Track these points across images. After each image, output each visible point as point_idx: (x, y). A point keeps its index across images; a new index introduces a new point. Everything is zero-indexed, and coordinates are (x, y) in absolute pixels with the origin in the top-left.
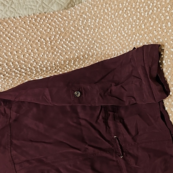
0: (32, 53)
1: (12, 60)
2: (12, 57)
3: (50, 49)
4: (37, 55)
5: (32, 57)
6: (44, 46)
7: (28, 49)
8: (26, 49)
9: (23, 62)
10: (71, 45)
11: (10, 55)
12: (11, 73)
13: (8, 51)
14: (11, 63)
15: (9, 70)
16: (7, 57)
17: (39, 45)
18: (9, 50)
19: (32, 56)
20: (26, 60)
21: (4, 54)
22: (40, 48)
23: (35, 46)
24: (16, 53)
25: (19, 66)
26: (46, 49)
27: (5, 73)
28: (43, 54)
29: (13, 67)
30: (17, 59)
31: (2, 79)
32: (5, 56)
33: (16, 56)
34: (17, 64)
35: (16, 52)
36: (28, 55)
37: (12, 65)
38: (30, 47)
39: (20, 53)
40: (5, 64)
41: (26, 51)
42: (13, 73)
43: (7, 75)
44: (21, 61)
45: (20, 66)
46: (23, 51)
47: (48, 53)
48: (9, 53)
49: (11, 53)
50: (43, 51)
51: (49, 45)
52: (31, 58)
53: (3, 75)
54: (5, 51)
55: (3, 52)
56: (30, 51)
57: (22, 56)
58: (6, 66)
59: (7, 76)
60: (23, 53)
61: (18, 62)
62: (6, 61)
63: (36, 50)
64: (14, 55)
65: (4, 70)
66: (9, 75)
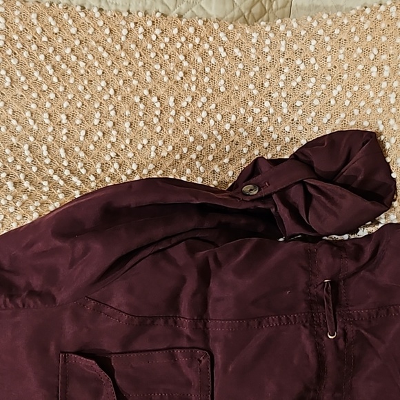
0: (114, 133)
1: (50, 139)
2: (50, 129)
3: (170, 132)
4: (128, 141)
5: (113, 144)
6: (156, 120)
7: (104, 117)
8: (98, 115)
9: (82, 154)
10: (237, 138)
11: (47, 121)
12: (39, 179)
13: (43, 108)
14: (44, 147)
15: (34, 169)
16: (35, 127)
17: (141, 114)
18: (48, 105)
19: (113, 139)
20: (92, 147)
21: (28, 114)
22: (141, 124)
23: (127, 113)
24: (64, 121)
25: (65, 163)
26: (158, 129)
27: (22, 176)
28: (145, 142)
29: (47, 161)
30: (65, 138)
31: (9, 198)
32: (31, 122)
33: (65, 131)
34: (63, 155)
35: (68, 117)
36: (100, 134)
37: (45, 153)
38: (112, 113)
39: (78, 122)
40: (26, 147)
41: (96, 122)
42: (45, 183)
43: (26, 184)
44: (77, 149)
45: (69, 162)
46: (87, 119)
47: (160, 143)
48: (46, 115)
49: (50, 115)
50: (149, 134)
51: (171, 120)
52: (109, 146)
53: (15, 184)
54: (33, 106)
55: (27, 107)
56: (110, 124)
57: (83, 133)
58: (27, 153)
59: (26, 190)
60: (87, 126)
61: (66, 151)
62: (32, 139)
63: (127, 125)
64: (60, 124)
65: (19, 167)
66: (31, 188)
